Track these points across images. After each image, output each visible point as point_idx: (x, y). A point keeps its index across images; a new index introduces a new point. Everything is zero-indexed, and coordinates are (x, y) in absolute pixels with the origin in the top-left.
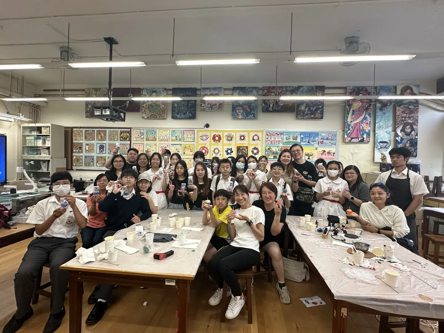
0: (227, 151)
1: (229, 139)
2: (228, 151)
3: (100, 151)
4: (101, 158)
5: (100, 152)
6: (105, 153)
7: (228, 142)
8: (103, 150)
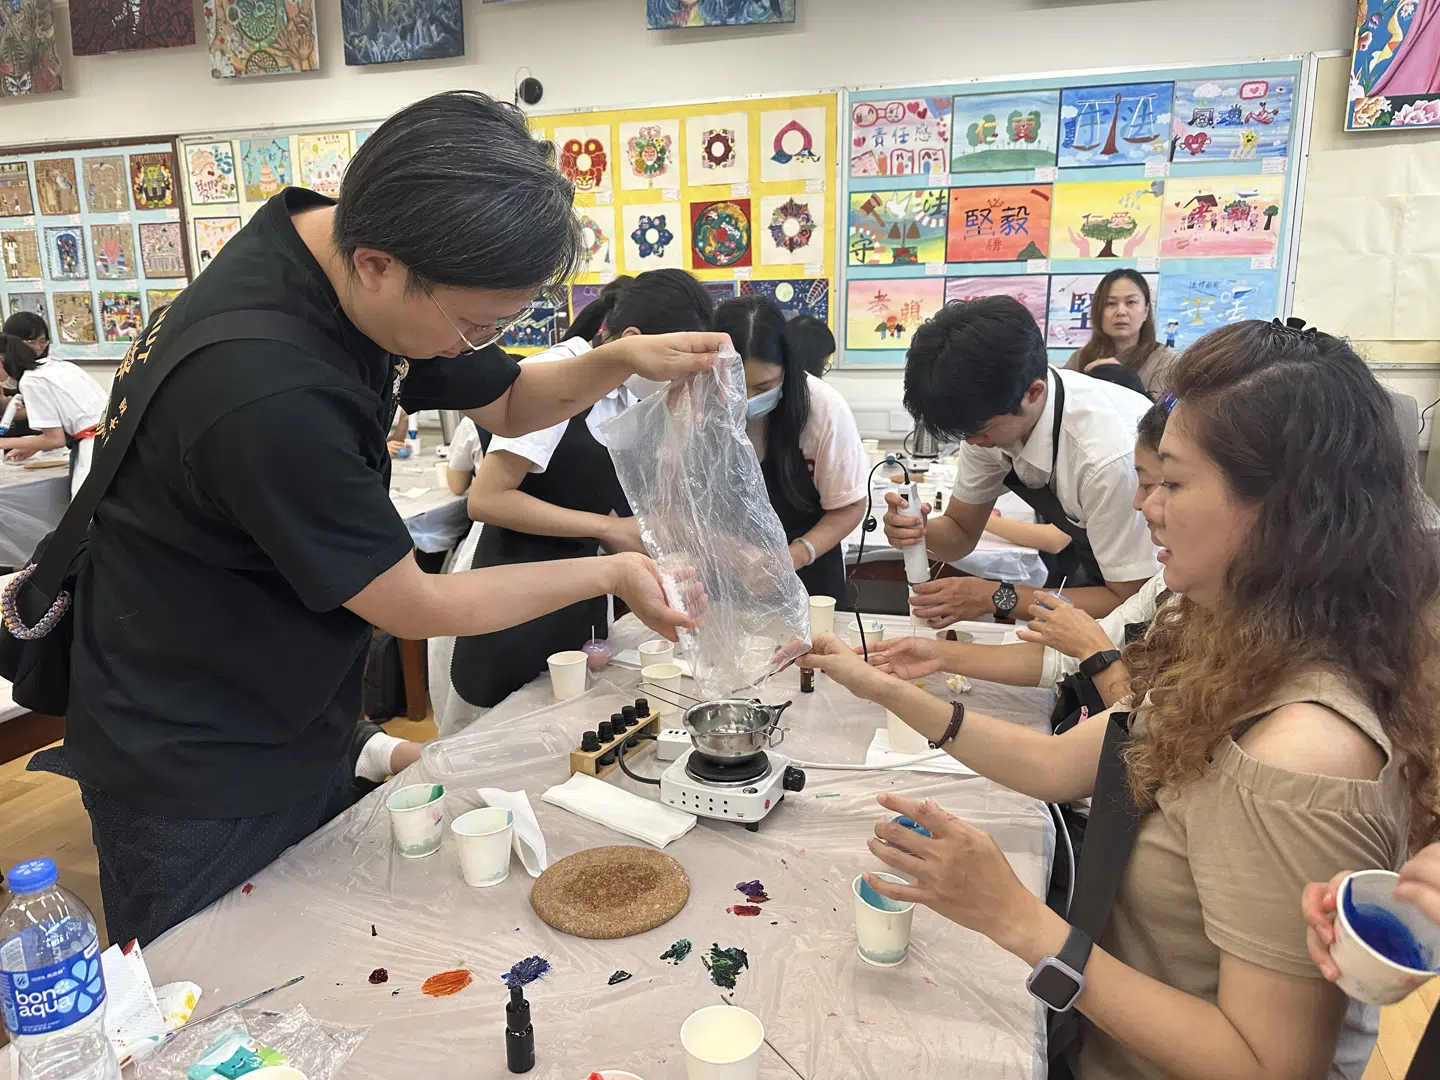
0: (639, 237)
1: (650, 163)
2: (644, 232)
3: (63, 267)
4: (73, 299)
5: (64, 271)
7: (642, 182)
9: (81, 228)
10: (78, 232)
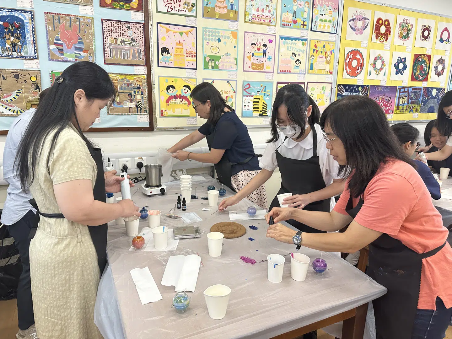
0: (396, 66)
1: (404, 35)
2: (398, 64)
6: (36, 58)
7: (400, 42)
8: (24, 43)
9: (32, 13)
10: (28, 16)
